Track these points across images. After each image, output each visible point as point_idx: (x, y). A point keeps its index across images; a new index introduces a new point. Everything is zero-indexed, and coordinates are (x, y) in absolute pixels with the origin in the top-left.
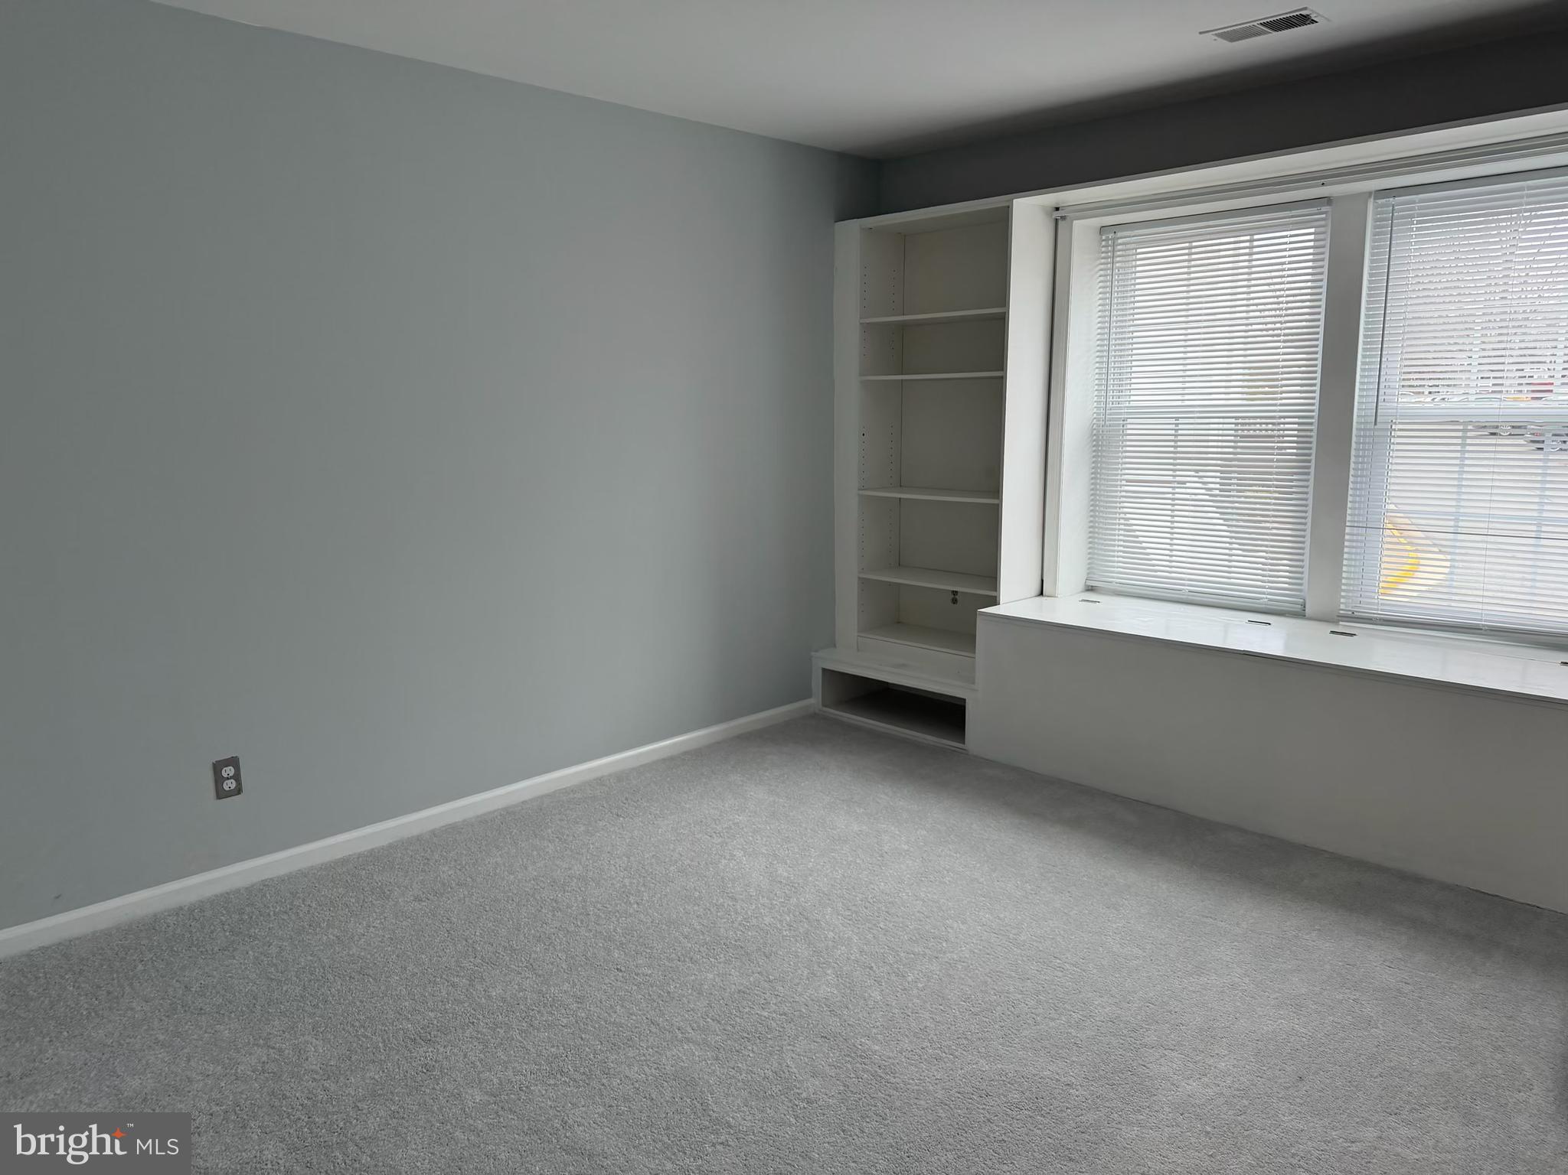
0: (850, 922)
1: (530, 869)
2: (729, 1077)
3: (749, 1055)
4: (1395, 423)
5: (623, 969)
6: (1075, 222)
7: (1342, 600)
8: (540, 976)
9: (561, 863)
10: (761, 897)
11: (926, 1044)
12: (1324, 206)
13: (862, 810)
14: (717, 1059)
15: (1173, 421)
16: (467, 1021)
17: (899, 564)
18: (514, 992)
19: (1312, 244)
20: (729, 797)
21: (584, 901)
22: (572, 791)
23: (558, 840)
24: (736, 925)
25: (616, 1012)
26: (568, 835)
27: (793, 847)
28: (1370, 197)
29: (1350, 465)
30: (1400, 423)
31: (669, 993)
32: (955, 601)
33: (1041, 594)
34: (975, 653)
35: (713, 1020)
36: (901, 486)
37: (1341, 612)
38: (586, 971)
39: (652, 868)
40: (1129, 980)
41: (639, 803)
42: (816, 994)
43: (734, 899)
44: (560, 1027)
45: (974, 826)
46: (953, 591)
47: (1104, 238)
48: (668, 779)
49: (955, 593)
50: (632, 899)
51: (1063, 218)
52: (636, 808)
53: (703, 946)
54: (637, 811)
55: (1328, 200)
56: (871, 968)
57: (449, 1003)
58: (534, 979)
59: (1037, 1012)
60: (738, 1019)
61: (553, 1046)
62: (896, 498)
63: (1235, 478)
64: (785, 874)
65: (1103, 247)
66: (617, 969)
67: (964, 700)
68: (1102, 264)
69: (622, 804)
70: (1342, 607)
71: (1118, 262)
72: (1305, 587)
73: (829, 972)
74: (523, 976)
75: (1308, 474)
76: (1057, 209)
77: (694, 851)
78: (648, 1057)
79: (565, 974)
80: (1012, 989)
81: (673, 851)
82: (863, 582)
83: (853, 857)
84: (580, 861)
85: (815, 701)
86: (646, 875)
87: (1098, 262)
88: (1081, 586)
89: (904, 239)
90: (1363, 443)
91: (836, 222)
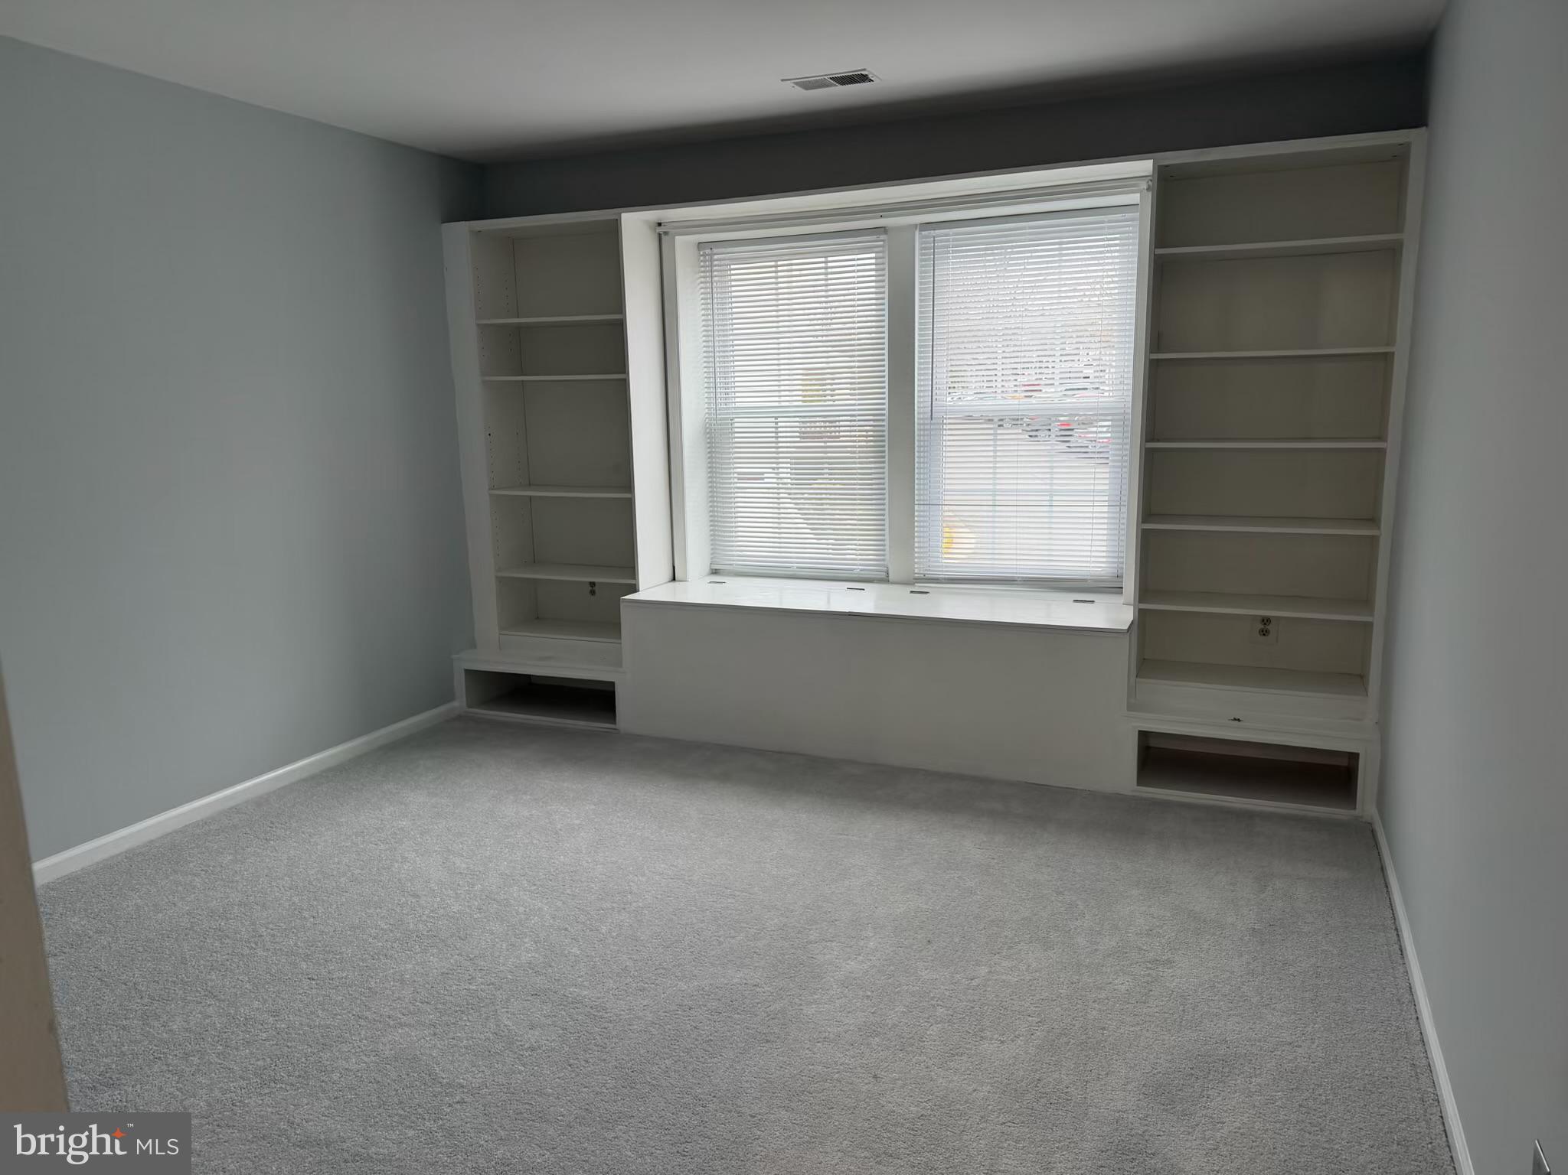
0: (538, 895)
1: (180, 904)
2: (450, 1046)
3: (466, 1025)
4: (946, 419)
5: (316, 978)
6: (677, 237)
7: (916, 566)
8: (223, 1001)
9: (215, 893)
10: (444, 890)
11: (629, 980)
12: (882, 234)
13: (529, 797)
14: (435, 1034)
15: (773, 420)
16: (152, 1057)
17: (535, 560)
18: (198, 1020)
19: (873, 267)
20: (387, 805)
21: (253, 924)
22: (206, 823)
23: (204, 872)
24: (424, 918)
25: (318, 1016)
26: (214, 866)
27: (466, 841)
28: (916, 229)
29: (914, 459)
30: (949, 418)
31: (370, 988)
32: (593, 593)
33: (674, 579)
34: (620, 638)
35: (422, 1003)
36: (530, 485)
37: (916, 575)
38: (274, 987)
39: (320, 883)
40: (789, 895)
41: (287, 825)
42: (518, 962)
43: (416, 896)
44: (261, 1041)
45: (638, 794)
46: (590, 583)
47: (701, 253)
48: (315, 797)
49: (593, 584)
50: (306, 914)
51: (666, 233)
52: (286, 830)
53: (395, 942)
54: (288, 833)
55: (884, 230)
56: (566, 929)
57: (124, 1046)
58: (218, 1004)
59: (720, 934)
60: (448, 998)
61: (258, 1060)
62: (527, 496)
63: (826, 468)
64: (464, 865)
65: (702, 261)
66: (309, 979)
67: (613, 684)
68: (702, 277)
69: (269, 829)
70: (916, 571)
71: (716, 276)
72: (887, 557)
73: (526, 940)
74: (204, 1004)
75: (884, 462)
76: (660, 224)
77: (363, 861)
78: (364, 1048)
79: (252, 994)
80: (695, 921)
81: (338, 863)
82: (500, 580)
83: (528, 838)
84: (237, 889)
85: (459, 703)
86: (315, 890)
87: (698, 276)
88: (707, 570)
89: (512, 243)
90: (924, 435)
91: (444, 222)
